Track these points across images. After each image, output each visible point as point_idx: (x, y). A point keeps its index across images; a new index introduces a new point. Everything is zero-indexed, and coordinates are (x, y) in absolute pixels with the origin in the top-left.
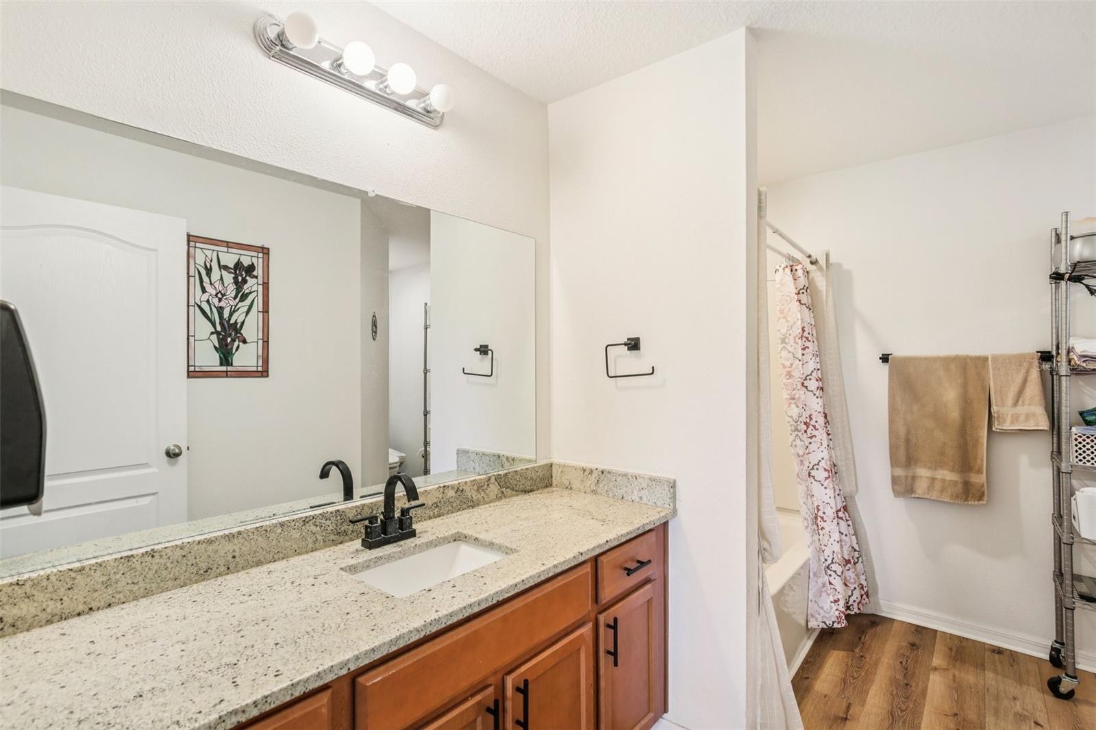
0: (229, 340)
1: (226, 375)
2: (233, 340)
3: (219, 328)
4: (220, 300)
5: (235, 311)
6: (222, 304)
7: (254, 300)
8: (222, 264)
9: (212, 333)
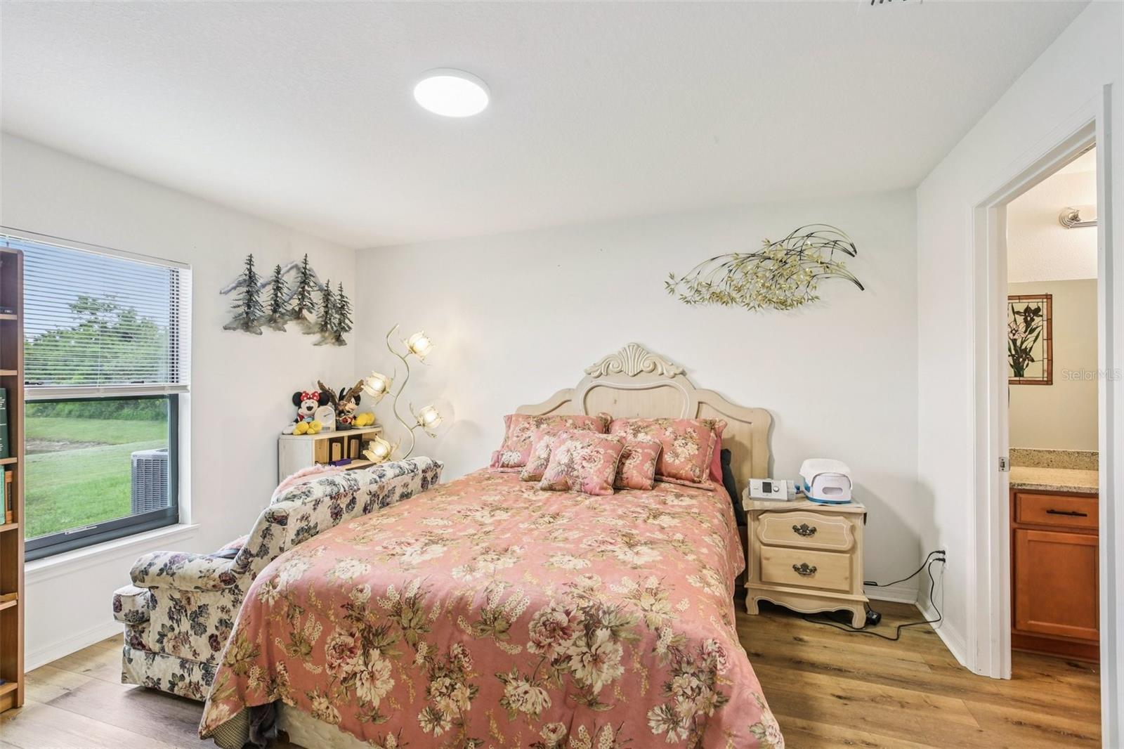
0: (1021, 360)
1: (1019, 383)
2: (1024, 360)
3: (1013, 352)
4: (1014, 335)
5: (1025, 341)
6: (1016, 337)
7: (1039, 332)
8: (1015, 310)
9: (1009, 356)
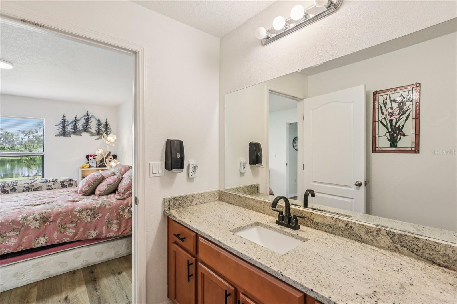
0: (395, 135)
1: (394, 152)
2: (398, 135)
3: (390, 130)
4: (391, 117)
5: (399, 121)
6: (392, 118)
7: (410, 112)
8: (392, 99)
9: (387, 133)
